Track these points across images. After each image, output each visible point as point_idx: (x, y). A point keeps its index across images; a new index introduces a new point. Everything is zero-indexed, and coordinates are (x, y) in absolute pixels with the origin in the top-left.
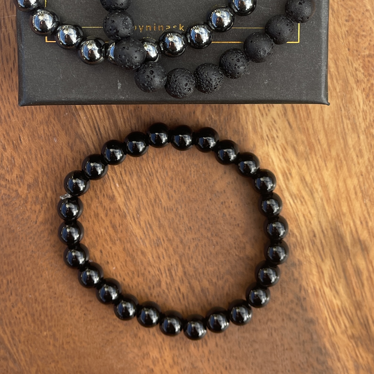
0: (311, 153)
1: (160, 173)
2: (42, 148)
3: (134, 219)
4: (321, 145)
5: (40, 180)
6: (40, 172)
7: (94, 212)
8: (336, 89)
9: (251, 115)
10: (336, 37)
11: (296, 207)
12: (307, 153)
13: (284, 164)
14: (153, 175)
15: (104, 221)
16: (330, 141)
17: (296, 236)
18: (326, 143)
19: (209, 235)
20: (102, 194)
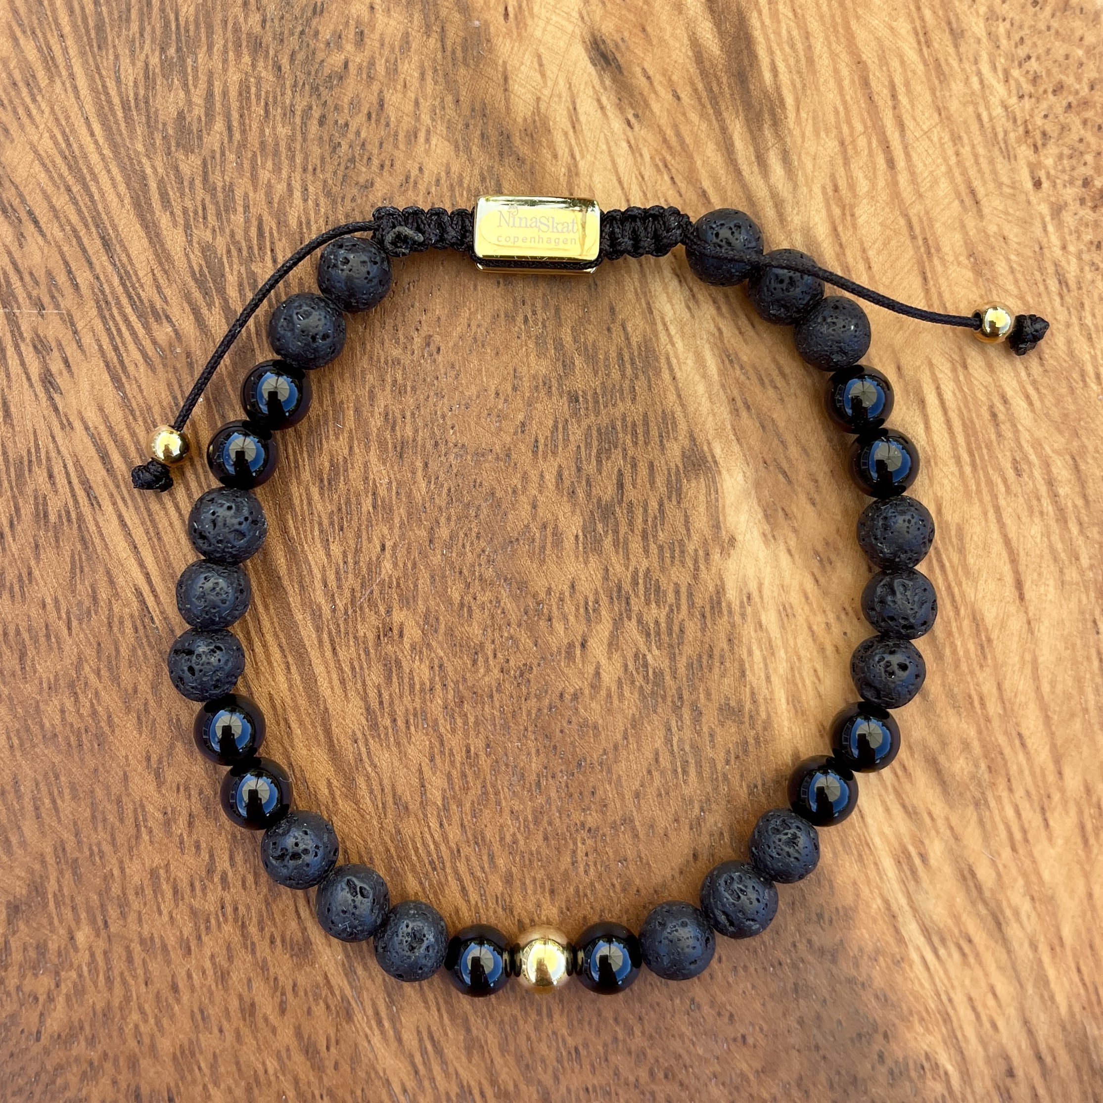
0: (993, 784)
1: (468, 860)
2: (57, 777)
3: (380, 1023)
4: (1027, 754)
5: (52, 886)
6: (50, 860)
7: (240, 998)
8: (1077, 559)
9: (782, 654)
10: (1076, 376)
11: (946, 972)
12: (979, 785)
13: (903, 825)
14: (444, 869)
15: (274, 1031)
16: (1059, 742)
17: (946, 1073)
18: (1048, 747)
19: (643, 1074)
20: (268, 936)
